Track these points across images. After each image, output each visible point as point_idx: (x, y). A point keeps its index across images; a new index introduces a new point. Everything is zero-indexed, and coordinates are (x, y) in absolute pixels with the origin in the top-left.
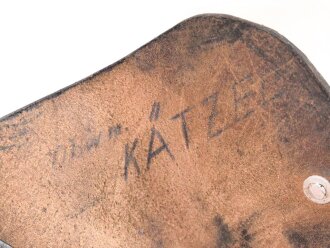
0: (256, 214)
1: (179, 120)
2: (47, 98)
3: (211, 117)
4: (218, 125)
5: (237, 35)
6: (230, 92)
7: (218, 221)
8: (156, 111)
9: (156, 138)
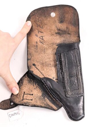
0: (56, 26)
1: (39, 32)
2: (28, 49)
3: (40, 27)
4: (41, 26)
5: (30, 17)
6: (37, 22)
7: (56, 33)
8: (37, 35)
9: (41, 37)
